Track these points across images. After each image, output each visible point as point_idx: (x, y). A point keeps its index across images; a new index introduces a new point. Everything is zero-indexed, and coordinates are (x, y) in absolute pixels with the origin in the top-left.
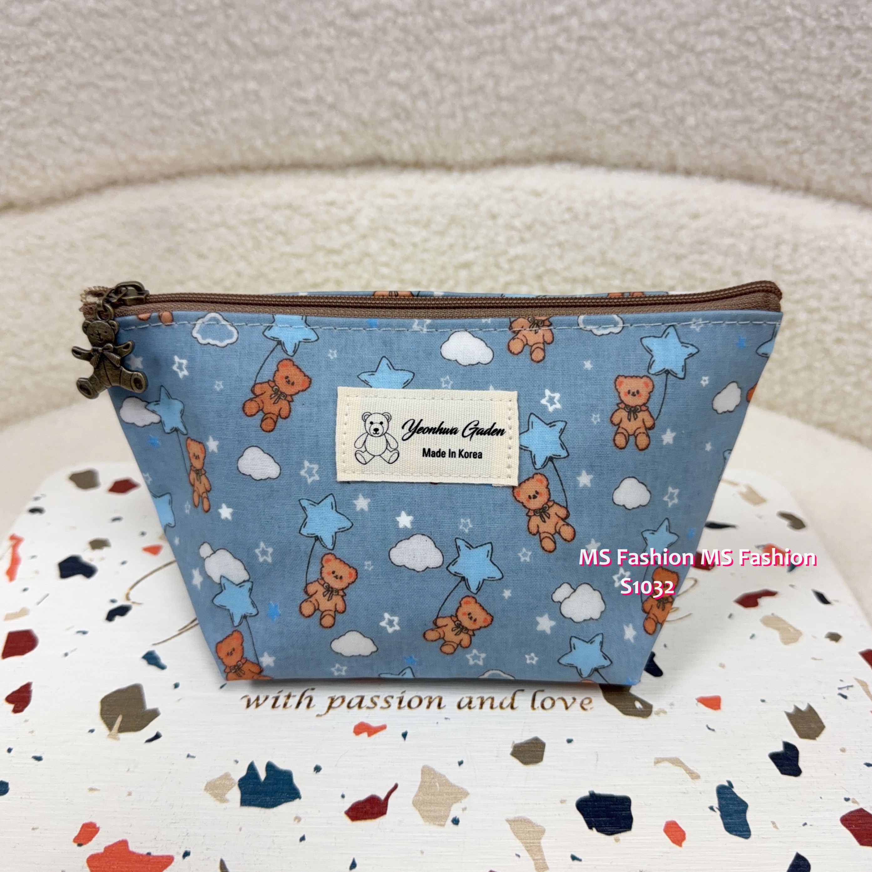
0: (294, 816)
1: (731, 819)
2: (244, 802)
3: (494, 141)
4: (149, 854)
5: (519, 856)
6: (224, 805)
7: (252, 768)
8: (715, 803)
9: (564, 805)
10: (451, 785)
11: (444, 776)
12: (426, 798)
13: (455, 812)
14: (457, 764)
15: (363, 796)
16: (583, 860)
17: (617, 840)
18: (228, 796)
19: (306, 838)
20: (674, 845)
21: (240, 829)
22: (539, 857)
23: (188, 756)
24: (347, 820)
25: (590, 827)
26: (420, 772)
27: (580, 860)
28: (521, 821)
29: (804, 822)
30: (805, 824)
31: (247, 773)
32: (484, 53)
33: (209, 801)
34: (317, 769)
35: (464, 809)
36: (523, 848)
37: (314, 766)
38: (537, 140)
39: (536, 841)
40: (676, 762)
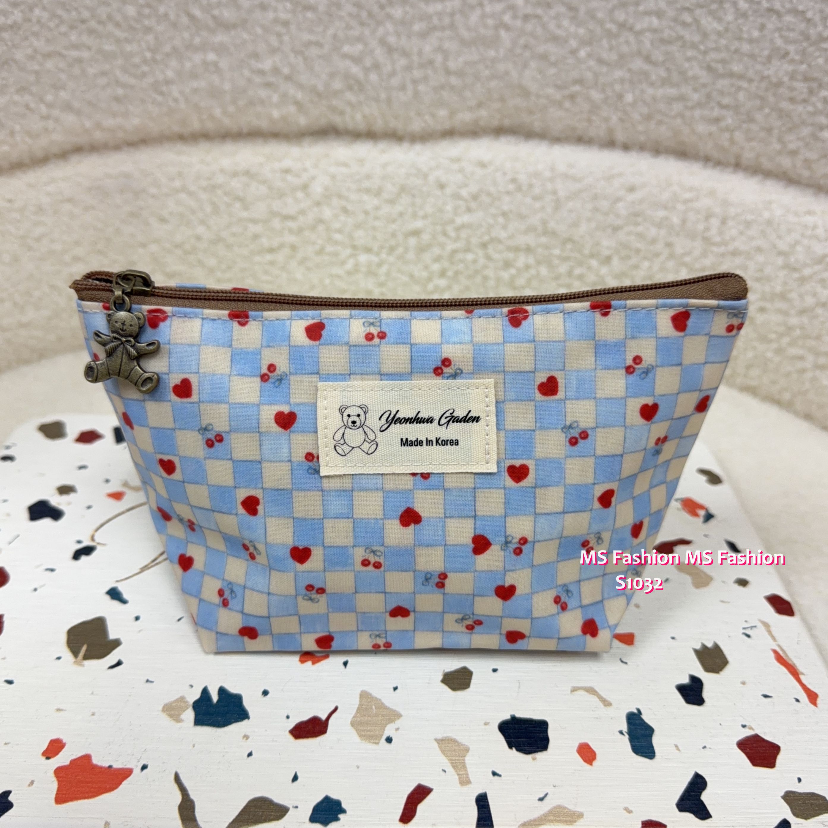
0: (243, 734)
1: (638, 742)
2: (199, 722)
3: (443, 113)
4: (110, 767)
5: (445, 771)
6: (179, 725)
7: (205, 692)
8: (624, 727)
9: (487, 727)
10: (386, 708)
11: (380, 700)
12: (363, 718)
13: (389, 731)
14: (392, 690)
15: (305, 717)
16: (502, 776)
17: (534, 759)
18: (183, 717)
19: (253, 753)
20: (585, 764)
21: (194, 746)
22: (463, 772)
23: (147, 681)
24: (291, 738)
25: (510, 747)
26: (358, 696)
27: (499, 776)
28: (448, 740)
29: (703, 745)
30: (704, 747)
31: (201, 696)
32: (434, 28)
33: (165, 720)
34: (265, 693)
35: (397, 729)
36: (449, 764)
37: (262, 690)
38: (483, 113)
39: (461, 758)
40: (591, 691)
